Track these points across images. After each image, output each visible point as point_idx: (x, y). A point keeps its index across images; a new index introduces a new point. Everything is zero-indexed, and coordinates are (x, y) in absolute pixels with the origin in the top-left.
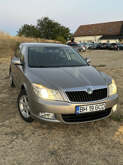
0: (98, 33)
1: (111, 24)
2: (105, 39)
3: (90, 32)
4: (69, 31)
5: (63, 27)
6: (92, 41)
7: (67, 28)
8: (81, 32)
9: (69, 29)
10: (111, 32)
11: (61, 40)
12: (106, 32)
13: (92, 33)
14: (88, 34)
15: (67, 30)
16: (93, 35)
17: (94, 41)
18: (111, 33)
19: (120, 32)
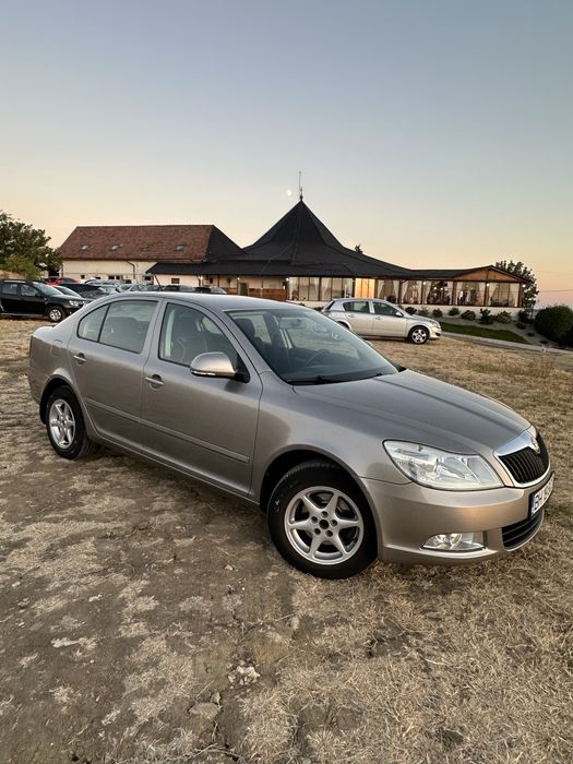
0: (141, 255)
1: (177, 231)
2: (165, 274)
3: (114, 248)
4: (43, 241)
5: (21, 226)
6: (125, 278)
7: (37, 230)
8: (84, 248)
9: (46, 236)
10: (180, 255)
11: (24, 270)
12: (167, 254)
13: (121, 253)
14: (109, 254)
15: (37, 238)
16: (127, 260)
17: (131, 278)
18: (182, 256)
19: (208, 255)
